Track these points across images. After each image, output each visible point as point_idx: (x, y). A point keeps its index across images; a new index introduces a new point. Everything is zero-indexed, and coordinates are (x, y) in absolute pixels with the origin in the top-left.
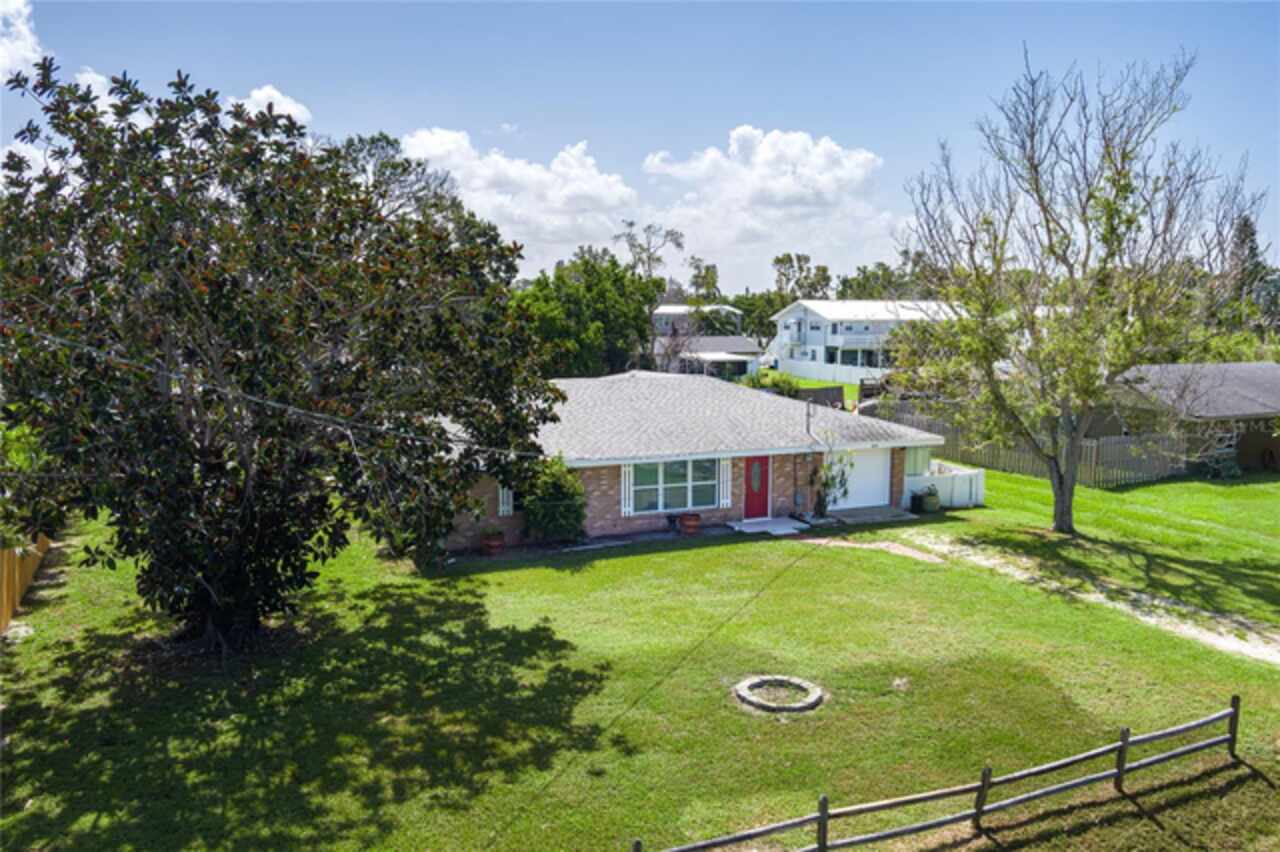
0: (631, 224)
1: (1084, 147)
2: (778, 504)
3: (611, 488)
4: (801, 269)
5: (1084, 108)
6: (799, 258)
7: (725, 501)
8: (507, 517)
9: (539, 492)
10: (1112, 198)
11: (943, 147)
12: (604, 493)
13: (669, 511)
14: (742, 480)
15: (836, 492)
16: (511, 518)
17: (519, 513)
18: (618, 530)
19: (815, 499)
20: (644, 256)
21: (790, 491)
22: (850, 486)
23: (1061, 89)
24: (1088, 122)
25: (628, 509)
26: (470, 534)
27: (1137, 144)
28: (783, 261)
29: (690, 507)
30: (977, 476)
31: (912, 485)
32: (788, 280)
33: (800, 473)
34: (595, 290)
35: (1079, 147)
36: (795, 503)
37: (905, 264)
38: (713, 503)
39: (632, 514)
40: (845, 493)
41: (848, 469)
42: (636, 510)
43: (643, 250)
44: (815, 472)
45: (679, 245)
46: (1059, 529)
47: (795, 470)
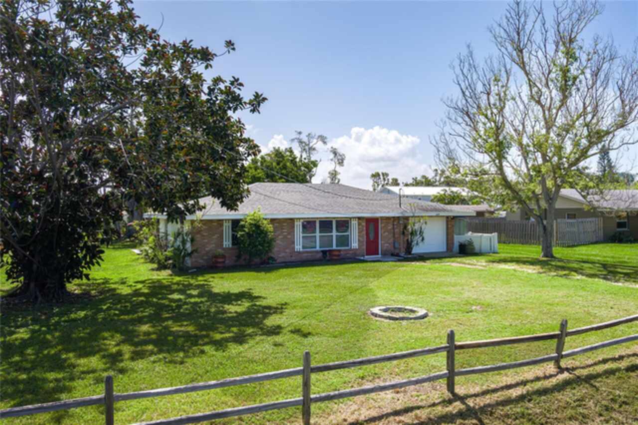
0: (300, 133)
1: (545, 46)
2: (385, 248)
3: (289, 234)
4: (384, 179)
5: (544, 24)
6: (383, 174)
7: (355, 245)
8: (229, 249)
9: (246, 230)
10: (565, 63)
11: (469, 46)
12: (285, 237)
13: (322, 249)
14: (364, 232)
15: (417, 238)
16: (231, 249)
17: (235, 247)
18: (293, 259)
19: (405, 246)
20: (307, 148)
21: (391, 240)
22: (425, 235)
23: (533, 8)
24: (546, 32)
25: (298, 247)
26: (205, 258)
27: (577, 34)
28: (376, 176)
29: (334, 247)
30: (494, 237)
31: (458, 239)
32: (378, 185)
33: (396, 230)
34: (281, 164)
35: (542, 46)
36: (395, 248)
37: (436, 176)
38: (348, 246)
39: (301, 250)
40: (423, 239)
41: (423, 226)
42: (303, 247)
43: (306, 145)
44: (405, 227)
45: (325, 143)
46: (545, 256)
47: (393, 228)
